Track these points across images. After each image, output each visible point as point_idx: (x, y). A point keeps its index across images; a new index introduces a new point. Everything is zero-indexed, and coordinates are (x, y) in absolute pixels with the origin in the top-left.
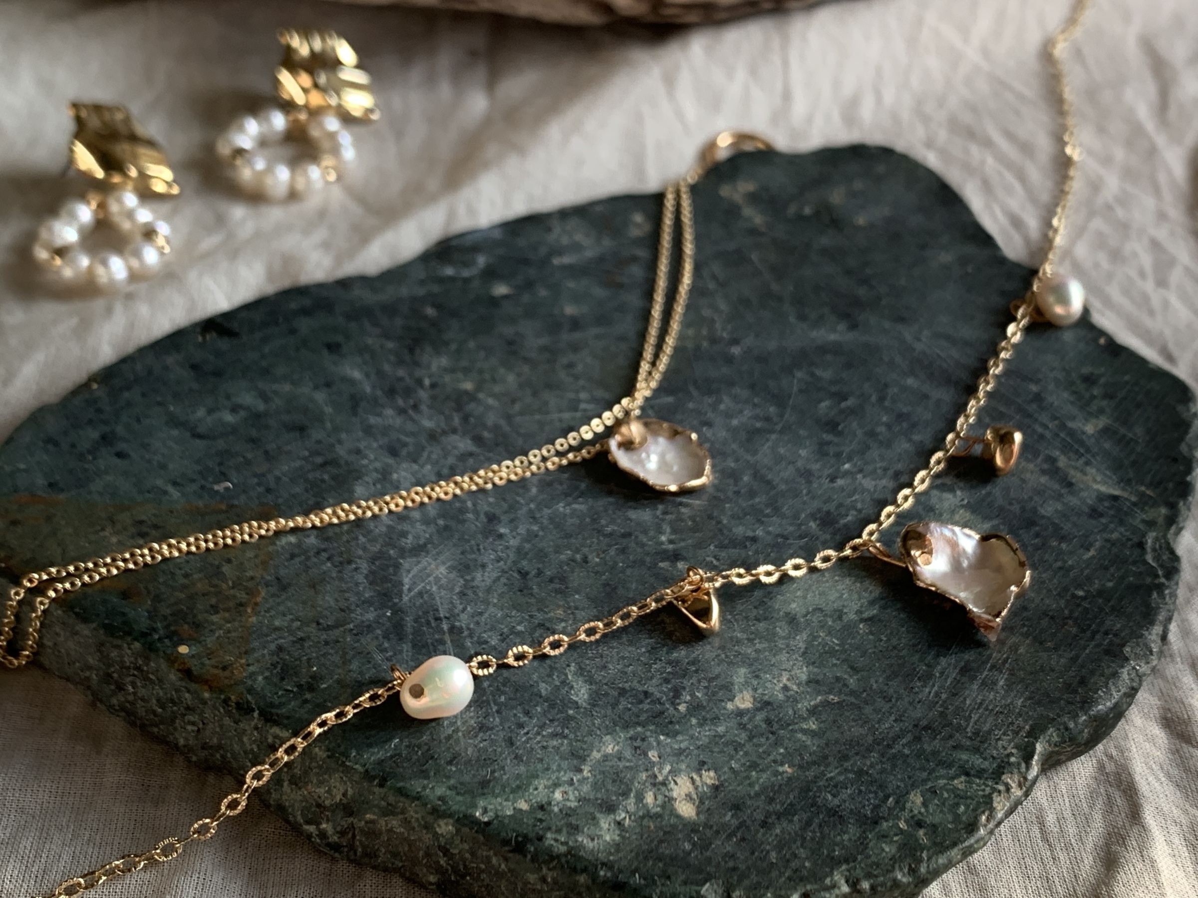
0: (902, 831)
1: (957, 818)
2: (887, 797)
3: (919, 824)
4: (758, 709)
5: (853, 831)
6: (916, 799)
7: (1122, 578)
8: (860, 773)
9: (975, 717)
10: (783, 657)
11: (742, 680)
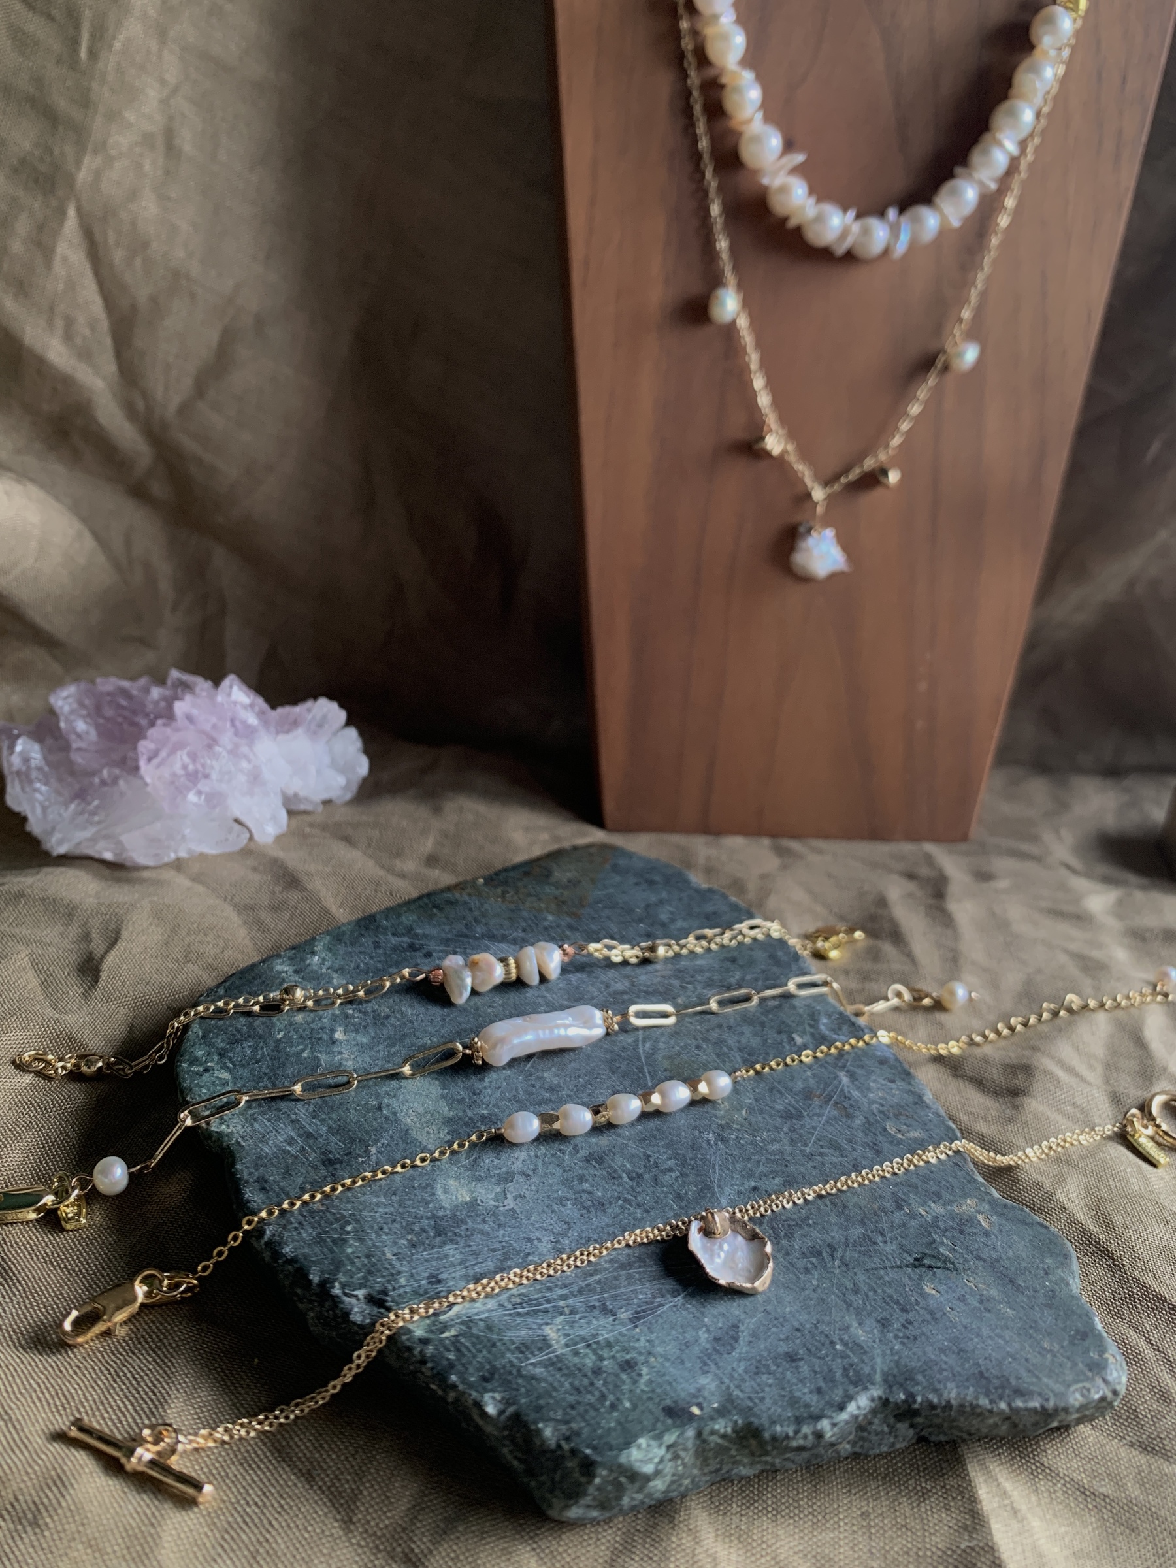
0: (206, 1062)
1: (201, 1087)
2: (234, 1065)
3: (206, 1070)
4: (331, 1038)
5: (221, 1045)
6: (225, 1075)
7: (353, 1263)
8: (258, 1061)
9: (268, 1124)
10: (367, 1059)
11: (358, 1038)
